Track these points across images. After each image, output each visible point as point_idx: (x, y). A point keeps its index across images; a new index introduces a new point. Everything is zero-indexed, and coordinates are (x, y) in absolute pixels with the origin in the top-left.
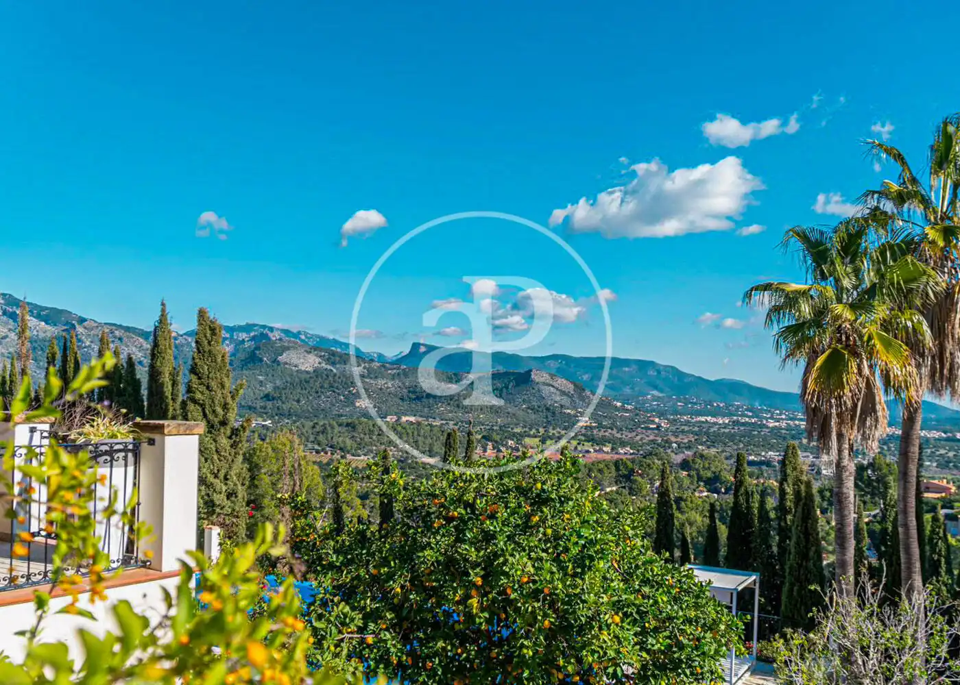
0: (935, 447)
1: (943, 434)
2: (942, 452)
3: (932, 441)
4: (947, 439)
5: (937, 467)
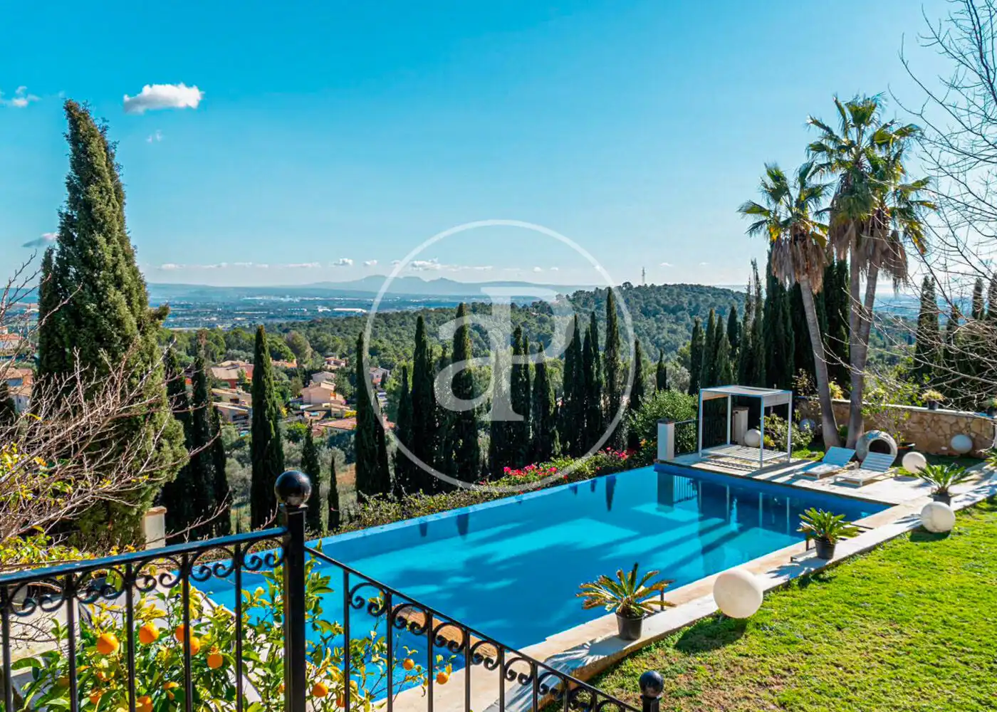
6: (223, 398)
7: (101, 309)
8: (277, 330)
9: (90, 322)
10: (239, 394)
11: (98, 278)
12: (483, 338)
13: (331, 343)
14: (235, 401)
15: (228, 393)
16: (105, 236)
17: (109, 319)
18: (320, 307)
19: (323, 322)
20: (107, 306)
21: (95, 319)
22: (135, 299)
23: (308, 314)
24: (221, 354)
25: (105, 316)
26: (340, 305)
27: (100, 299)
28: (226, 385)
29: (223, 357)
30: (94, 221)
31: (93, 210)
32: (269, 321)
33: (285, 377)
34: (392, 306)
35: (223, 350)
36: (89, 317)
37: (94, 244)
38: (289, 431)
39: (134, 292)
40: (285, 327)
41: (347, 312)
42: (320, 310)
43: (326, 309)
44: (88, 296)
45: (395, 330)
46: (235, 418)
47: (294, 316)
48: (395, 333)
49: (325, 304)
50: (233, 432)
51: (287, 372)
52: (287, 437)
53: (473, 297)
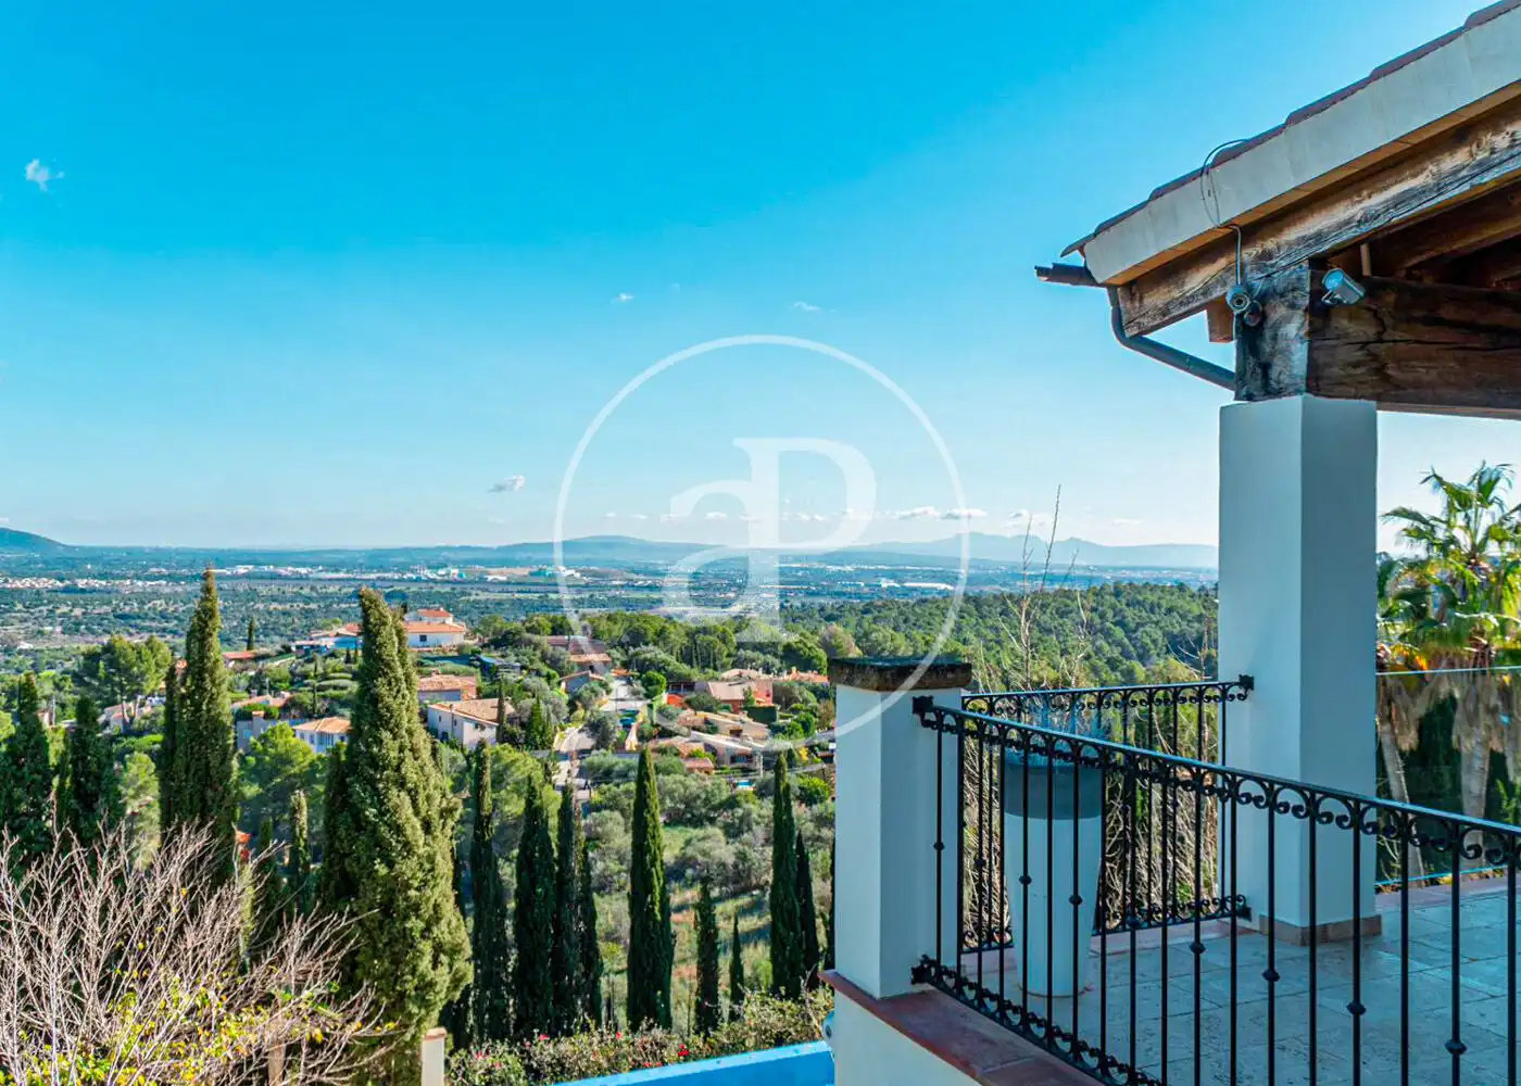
0: (49, 602)
1: (58, 583)
2: (65, 609)
3: (46, 595)
4: (66, 590)
5: (63, 633)
6: (721, 728)
7: (381, 814)
8: (817, 616)
9: (370, 828)
10: (743, 722)
11: (381, 779)
12: (1130, 640)
13: (889, 644)
14: (736, 733)
15: (727, 720)
16: (391, 731)
17: (389, 825)
18: (884, 579)
19: (884, 606)
20: (388, 811)
21: (375, 826)
22: (421, 798)
23: (866, 590)
24: (729, 655)
25: (385, 823)
26: (915, 576)
27: (382, 803)
28: (727, 708)
29: (731, 660)
30: (381, 717)
31: (380, 705)
32: (808, 600)
33: (812, 698)
34: (991, 581)
35: (732, 650)
36: (369, 822)
37: (380, 742)
38: (802, 789)
39: (421, 790)
40: (829, 611)
41: (923, 590)
42: (884, 585)
43: (892, 583)
44: (368, 801)
45: (990, 622)
46: (733, 759)
47: (844, 594)
48: (991, 627)
49: (892, 575)
50: (724, 786)
51: (814, 690)
52: (798, 798)
53: (1122, 568)
